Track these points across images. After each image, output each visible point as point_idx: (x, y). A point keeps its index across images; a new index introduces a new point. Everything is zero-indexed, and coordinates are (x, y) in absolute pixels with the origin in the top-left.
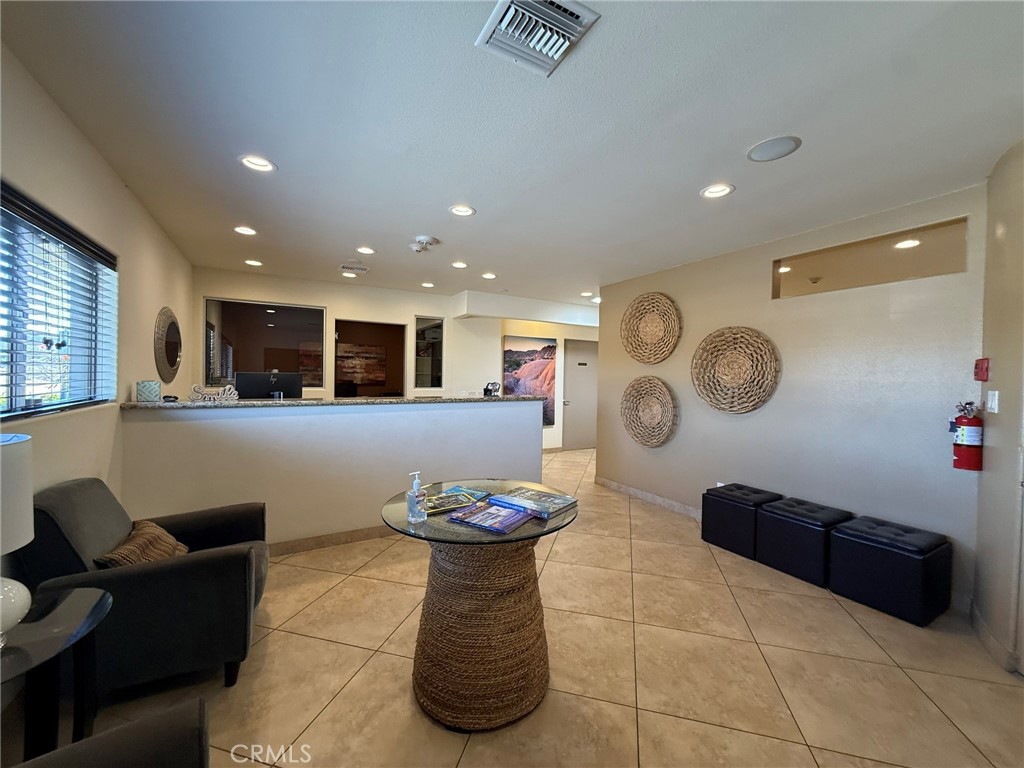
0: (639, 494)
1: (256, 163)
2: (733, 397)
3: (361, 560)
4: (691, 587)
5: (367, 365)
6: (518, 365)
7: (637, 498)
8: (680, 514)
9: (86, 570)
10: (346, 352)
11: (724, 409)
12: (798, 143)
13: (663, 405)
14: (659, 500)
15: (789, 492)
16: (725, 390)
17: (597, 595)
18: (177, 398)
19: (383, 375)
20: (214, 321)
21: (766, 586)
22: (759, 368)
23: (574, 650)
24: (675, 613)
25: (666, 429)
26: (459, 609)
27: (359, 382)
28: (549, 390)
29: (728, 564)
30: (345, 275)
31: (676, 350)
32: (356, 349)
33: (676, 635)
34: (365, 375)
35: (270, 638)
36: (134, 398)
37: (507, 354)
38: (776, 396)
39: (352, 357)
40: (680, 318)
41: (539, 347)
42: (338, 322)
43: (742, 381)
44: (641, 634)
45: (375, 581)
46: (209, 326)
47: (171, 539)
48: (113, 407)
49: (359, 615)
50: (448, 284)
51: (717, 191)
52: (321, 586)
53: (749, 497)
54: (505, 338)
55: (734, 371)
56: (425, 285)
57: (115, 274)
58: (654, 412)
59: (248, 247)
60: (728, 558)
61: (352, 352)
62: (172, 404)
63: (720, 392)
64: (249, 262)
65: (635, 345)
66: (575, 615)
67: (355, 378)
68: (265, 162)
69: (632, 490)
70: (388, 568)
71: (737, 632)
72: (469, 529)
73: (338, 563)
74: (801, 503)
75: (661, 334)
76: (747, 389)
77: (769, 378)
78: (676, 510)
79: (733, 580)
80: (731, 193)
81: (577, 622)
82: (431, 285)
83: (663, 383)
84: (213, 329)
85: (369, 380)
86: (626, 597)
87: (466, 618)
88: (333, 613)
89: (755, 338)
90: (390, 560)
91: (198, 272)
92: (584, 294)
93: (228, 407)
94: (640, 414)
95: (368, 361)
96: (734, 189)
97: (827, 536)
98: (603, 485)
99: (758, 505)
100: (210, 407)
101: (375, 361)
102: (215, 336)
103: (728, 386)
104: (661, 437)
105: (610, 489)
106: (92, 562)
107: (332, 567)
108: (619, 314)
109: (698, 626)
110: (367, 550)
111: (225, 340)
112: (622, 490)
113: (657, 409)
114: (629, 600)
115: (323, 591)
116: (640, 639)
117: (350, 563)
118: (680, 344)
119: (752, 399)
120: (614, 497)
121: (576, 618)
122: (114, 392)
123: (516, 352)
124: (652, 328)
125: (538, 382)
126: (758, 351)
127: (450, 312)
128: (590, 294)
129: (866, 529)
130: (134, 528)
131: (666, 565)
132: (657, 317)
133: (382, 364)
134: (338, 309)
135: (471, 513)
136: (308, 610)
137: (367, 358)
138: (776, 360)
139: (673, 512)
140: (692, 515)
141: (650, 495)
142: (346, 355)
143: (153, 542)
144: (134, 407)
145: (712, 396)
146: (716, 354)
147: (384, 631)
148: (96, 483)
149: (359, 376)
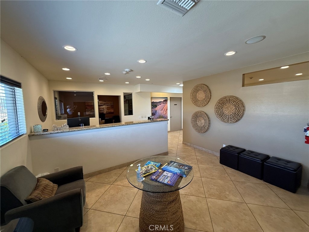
0: (197, 147)
1: (70, 48)
2: (229, 118)
3: (115, 178)
4: (221, 182)
5: (108, 107)
6: (156, 106)
7: (197, 149)
8: (211, 154)
9: (22, 205)
10: (100, 104)
11: (226, 122)
12: (264, 37)
13: (205, 120)
14: (204, 149)
15: (247, 148)
16: (226, 116)
17: (192, 188)
18: (48, 130)
19: (113, 110)
20: (57, 96)
21: (243, 180)
22: (238, 109)
23: (189, 210)
24: (218, 193)
25: (206, 128)
26: (156, 209)
27: (105, 113)
28: (166, 114)
29: (230, 172)
30: (100, 81)
31: (209, 102)
32: (104, 103)
33: (220, 202)
34: (107, 110)
35: (89, 213)
36: (33, 131)
37: (152, 103)
38: (243, 118)
39: (103, 105)
40: (210, 92)
41: (162, 100)
42: (98, 96)
43: (232, 113)
44: (209, 202)
45: (120, 186)
46: (55, 98)
47: (51, 184)
48: (25, 136)
49: (117, 201)
50: (133, 82)
51: (231, 53)
52: (102, 190)
53: (235, 151)
54: (152, 98)
55: (229, 110)
56: (126, 83)
57: (21, 89)
58: (202, 122)
59: (67, 74)
60: (229, 170)
61: (103, 104)
62: (46, 133)
63: (224, 117)
64: (67, 78)
65: (195, 101)
66: (187, 196)
67: (104, 112)
68: (73, 48)
69: (195, 146)
70: (123, 181)
71: (238, 199)
72: (159, 184)
73: (107, 180)
74: (252, 152)
75: (204, 97)
76: (233, 116)
77: (241, 112)
78: (209, 152)
79: (233, 178)
80: (235, 54)
81: (188, 199)
82: (128, 83)
83: (205, 113)
84: (57, 99)
85: (108, 112)
86: (201, 187)
87: (159, 212)
88: (108, 201)
89: (236, 100)
90: (124, 177)
91: (50, 82)
92: (177, 84)
93: (66, 132)
94: (197, 123)
95: (108, 106)
96: (236, 52)
97: (263, 165)
98: (185, 144)
99: (239, 153)
100: (60, 133)
101: (110, 106)
102: (57, 101)
103: (227, 114)
104: (204, 130)
105: (188, 146)
106: (24, 201)
107: (105, 182)
108: (190, 91)
109: (226, 198)
110: (115, 174)
111: (61, 101)
112: (191, 146)
113: (203, 121)
114: (202, 188)
115: (104, 191)
116: (209, 204)
117: (111, 180)
118: (211, 101)
119: (235, 119)
120: (190, 148)
121: (187, 197)
122: (26, 131)
123: (155, 102)
124: (201, 95)
125: (162, 111)
126: (237, 104)
127: (135, 91)
128: (179, 84)
129: (275, 162)
130: (38, 181)
131: (211, 174)
132: (203, 92)
133: (112, 107)
134: (98, 92)
135: (158, 176)
136: (100, 200)
137: (107, 105)
138: (244, 107)
139: (209, 153)
140: (215, 154)
141: (201, 148)
142: (101, 104)
143: (46, 187)
144: (33, 135)
145: (221, 118)
146: (223, 104)
147: (126, 207)
148: (23, 167)
149: (105, 111)
